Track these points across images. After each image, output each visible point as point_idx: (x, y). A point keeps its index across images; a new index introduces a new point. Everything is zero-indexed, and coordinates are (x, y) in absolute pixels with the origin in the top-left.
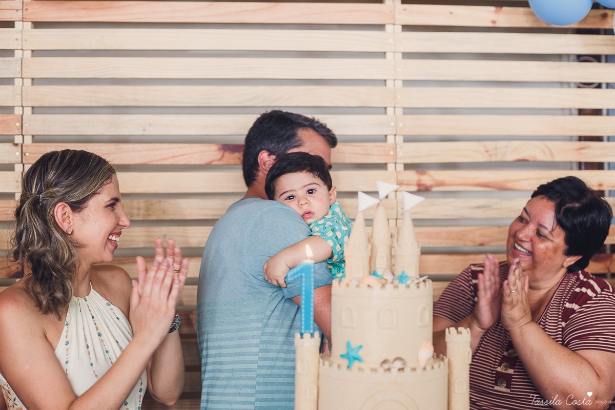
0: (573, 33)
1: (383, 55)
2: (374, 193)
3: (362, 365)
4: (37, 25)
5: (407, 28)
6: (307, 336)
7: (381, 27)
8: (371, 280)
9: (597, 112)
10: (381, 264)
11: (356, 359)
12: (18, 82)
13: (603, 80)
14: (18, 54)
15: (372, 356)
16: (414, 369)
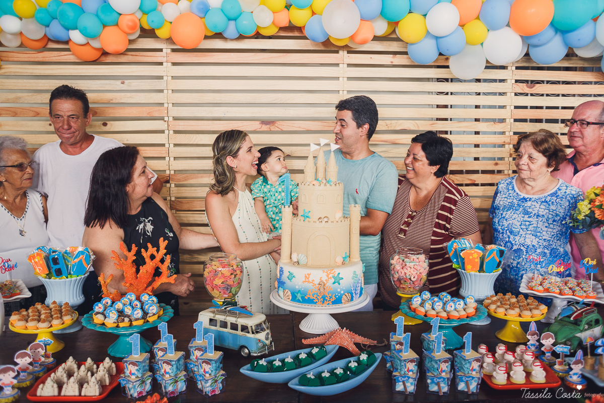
0: (435, 68)
1: (338, 78)
2: (319, 145)
3: (310, 220)
4: (174, 64)
5: (349, 65)
6: (287, 207)
7: (337, 65)
8: (315, 182)
9: (446, 106)
10: (321, 175)
11: (307, 217)
12: (165, 91)
13: (449, 91)
14: (165, 78)
15: (314, 216)
16: (333, 222)
